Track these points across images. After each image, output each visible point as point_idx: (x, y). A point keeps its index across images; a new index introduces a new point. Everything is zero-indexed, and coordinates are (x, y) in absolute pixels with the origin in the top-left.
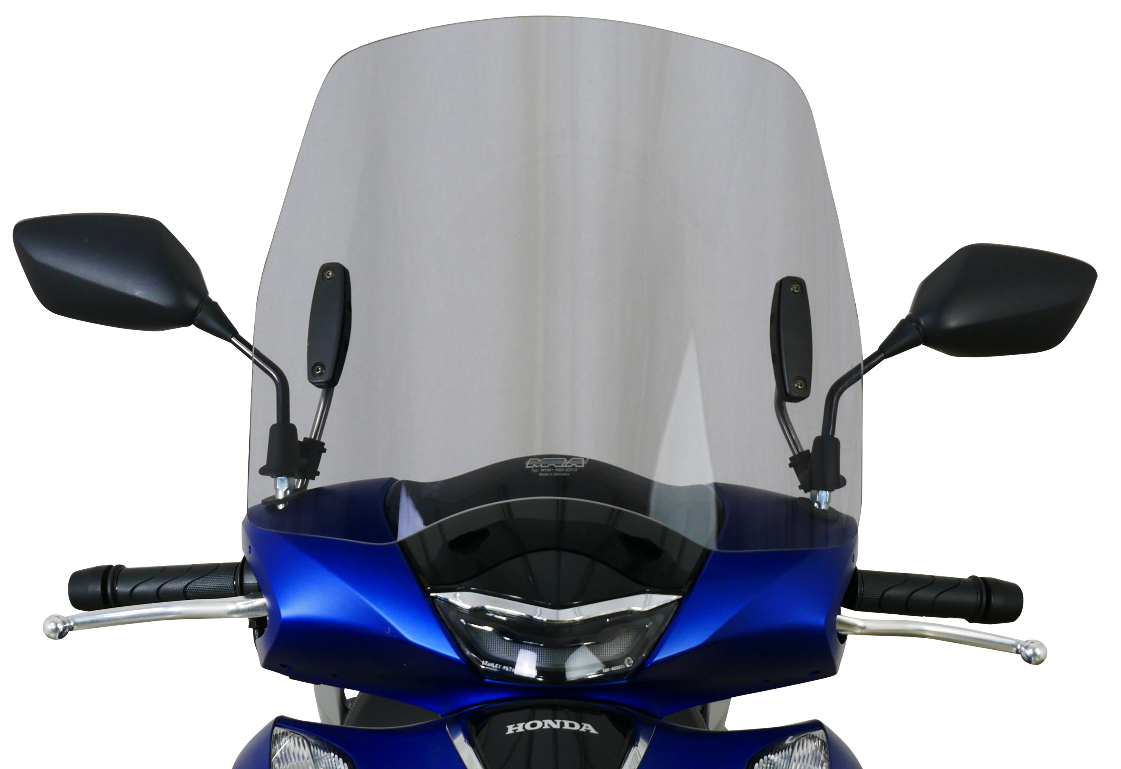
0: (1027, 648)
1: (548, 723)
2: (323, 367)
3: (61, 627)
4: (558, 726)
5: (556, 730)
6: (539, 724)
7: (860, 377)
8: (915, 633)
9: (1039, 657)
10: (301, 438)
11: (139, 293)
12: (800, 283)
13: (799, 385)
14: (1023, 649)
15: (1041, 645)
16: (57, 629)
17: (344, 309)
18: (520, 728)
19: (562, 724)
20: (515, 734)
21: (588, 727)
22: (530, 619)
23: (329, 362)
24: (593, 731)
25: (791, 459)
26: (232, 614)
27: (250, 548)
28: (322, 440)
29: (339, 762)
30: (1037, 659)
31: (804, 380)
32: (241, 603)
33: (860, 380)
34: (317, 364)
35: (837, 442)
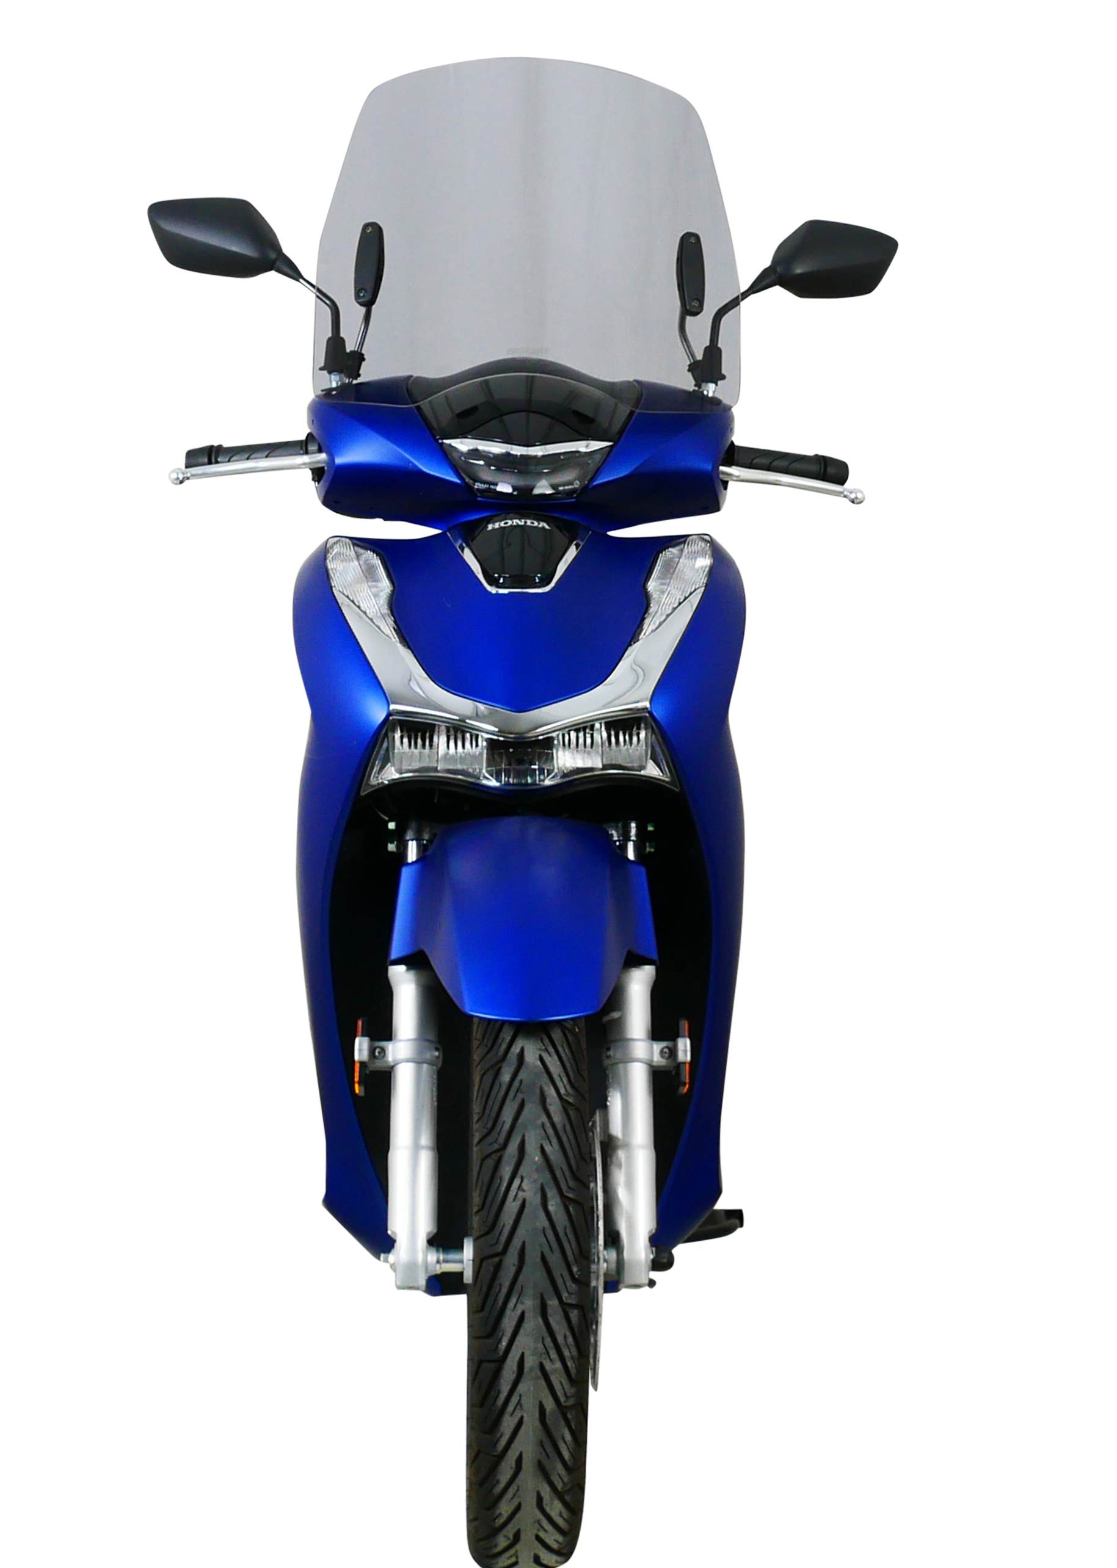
0: (851, 493)
1: (516, 522)
2: (366, 291)
3: (181, 477)
4: (523, 523)
5: (521, 526)
6: (510, 523)
7: (738, 304)
8: (772, 482)
9: (860, 499)
10: (348, 350)
11: (234, 248)
12: (697, 237)
13: (696, 304)
14: (848, 494)
15: (861, 492)
16: (178, 478)
17: (380, 252)
18: (497, 525)
19: (526, 522)
20: (493, 529)
21: (543, 524)
22: (508, 454)
23: (370, 287)
24: (547, 527)
25: (689, 366)
26: (298, 467)
27: (313, 421)
28: (363, 352)
29: (373, 556)
30: (858, 501)
31: (699, 301)
32: (306, 459)
33: (738, 307)
34: (362, 289)
35: (720, 350)
